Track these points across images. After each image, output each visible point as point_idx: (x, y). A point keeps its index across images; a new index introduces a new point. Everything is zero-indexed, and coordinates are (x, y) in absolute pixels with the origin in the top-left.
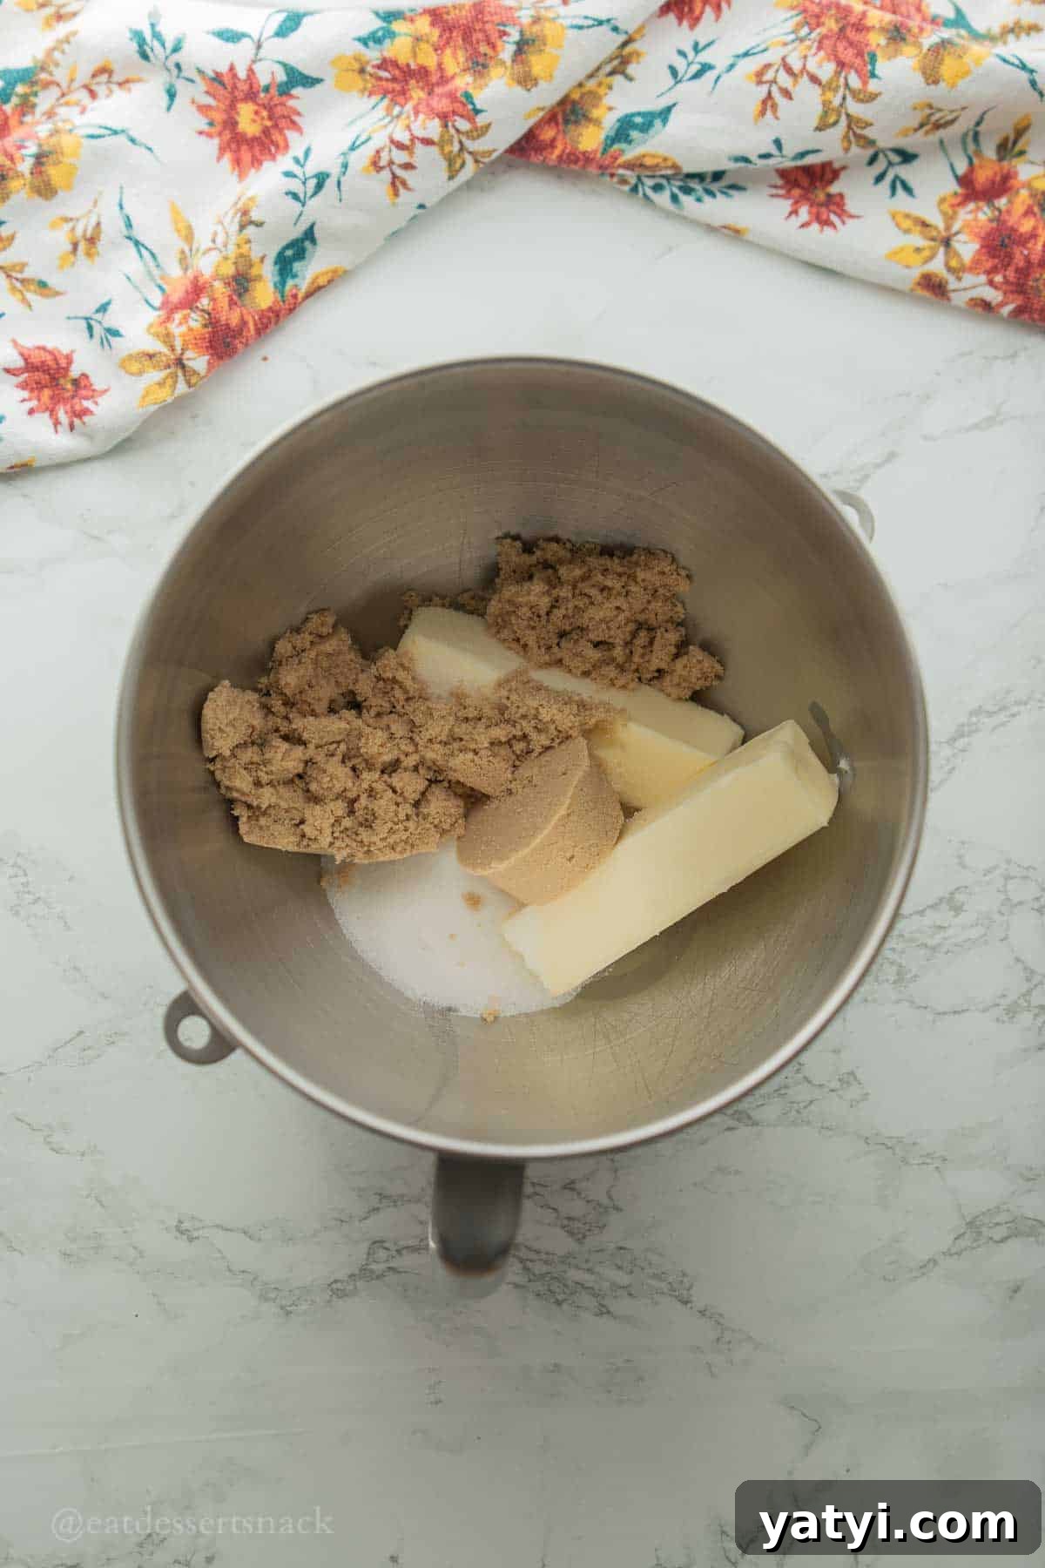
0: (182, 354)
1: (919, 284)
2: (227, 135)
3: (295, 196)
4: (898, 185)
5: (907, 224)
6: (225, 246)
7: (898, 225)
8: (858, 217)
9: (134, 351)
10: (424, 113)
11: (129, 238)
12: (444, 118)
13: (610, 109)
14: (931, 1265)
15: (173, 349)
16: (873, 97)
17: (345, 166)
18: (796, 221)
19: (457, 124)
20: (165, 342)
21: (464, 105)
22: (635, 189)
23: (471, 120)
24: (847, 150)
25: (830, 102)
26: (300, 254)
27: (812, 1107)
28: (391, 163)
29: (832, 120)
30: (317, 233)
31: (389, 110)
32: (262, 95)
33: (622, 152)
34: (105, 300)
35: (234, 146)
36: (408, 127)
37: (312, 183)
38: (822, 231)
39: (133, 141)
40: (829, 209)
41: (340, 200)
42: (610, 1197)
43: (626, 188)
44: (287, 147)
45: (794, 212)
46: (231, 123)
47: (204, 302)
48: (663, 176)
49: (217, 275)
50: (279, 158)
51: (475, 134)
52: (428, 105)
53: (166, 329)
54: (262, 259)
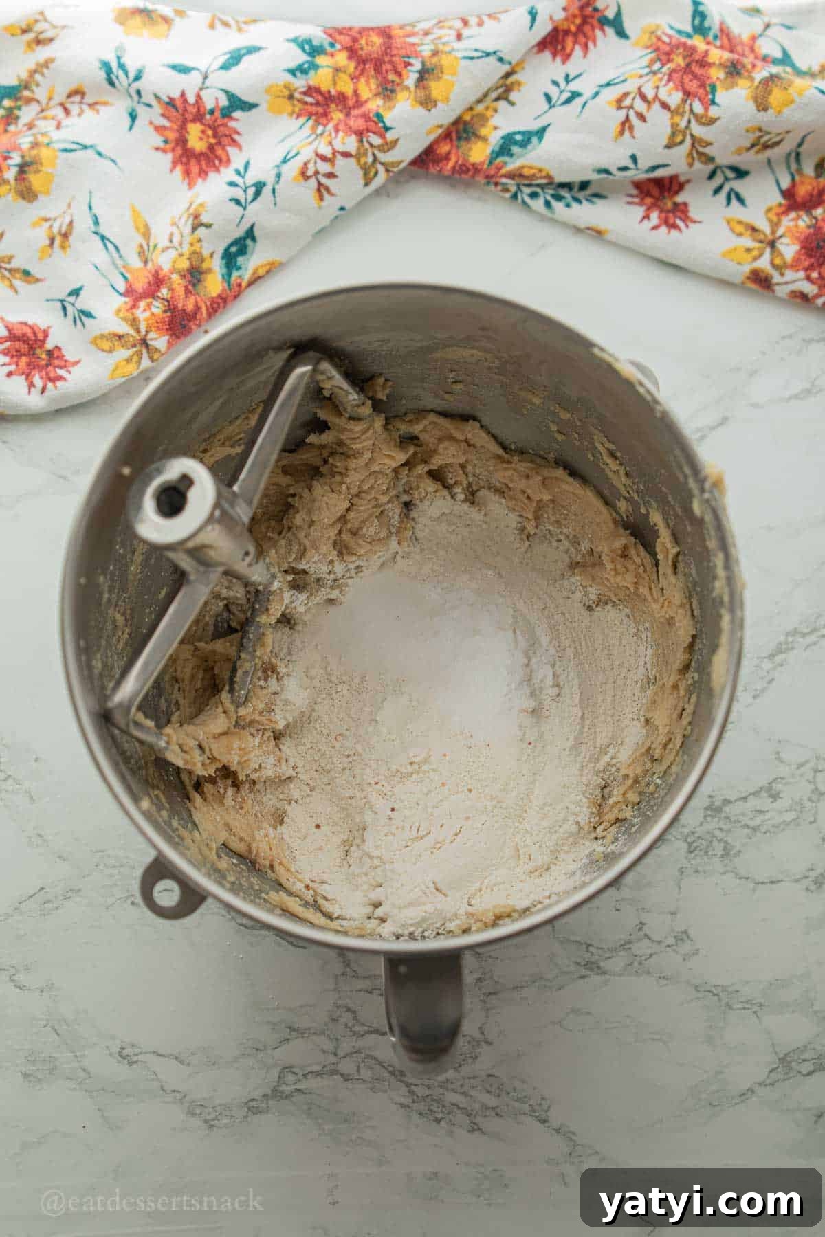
0: (146, 335)
1: (748, 278)
2: (179, 151)
3: (238, 202)
4: (733, 196)
5: (740, 229)
6: (181, 245)
7: (732, 229)
8: (700, 222)
9: (106, 332)
10: (343, 131)
11: (96, 233)
12: (360, 134)
13: (496, 128)
14: (750, 1093)
15: (138, 331)
16: (712, 121)
17: (279, 176)
18: (647, 225)
19: (370, 139)
20: (132, 325)
21: (376, 123)
22: (515, 196)
23: (383, 136)
24: (691, 165)
25: (678, 125)
26: (243, 251)
27: (652, 960)
28: (317, 173)
29: (679, 139)
30: (257, 233)
31: (314, 129)
32: (208, 117)
33: (505, 163)
34: (77, 286)
35: (184, 160)
36: (330, 143)
37: (252, 191)
38: (669, 232)
39: (100, 154)
40: (675, 216)
41: (275, 204)
42: (482, 1033)
43: (508, 195)
44: (228, 161)
45: (647, 217)
46: (182, 141)
47: (164, 292)
48: (538, 185)
49: (175, 269)
50: (222, 169)
51: (386, 148)
52: (346, 125)
53: (133, 314)
54: (212, 255)
